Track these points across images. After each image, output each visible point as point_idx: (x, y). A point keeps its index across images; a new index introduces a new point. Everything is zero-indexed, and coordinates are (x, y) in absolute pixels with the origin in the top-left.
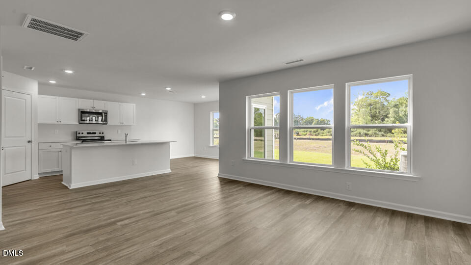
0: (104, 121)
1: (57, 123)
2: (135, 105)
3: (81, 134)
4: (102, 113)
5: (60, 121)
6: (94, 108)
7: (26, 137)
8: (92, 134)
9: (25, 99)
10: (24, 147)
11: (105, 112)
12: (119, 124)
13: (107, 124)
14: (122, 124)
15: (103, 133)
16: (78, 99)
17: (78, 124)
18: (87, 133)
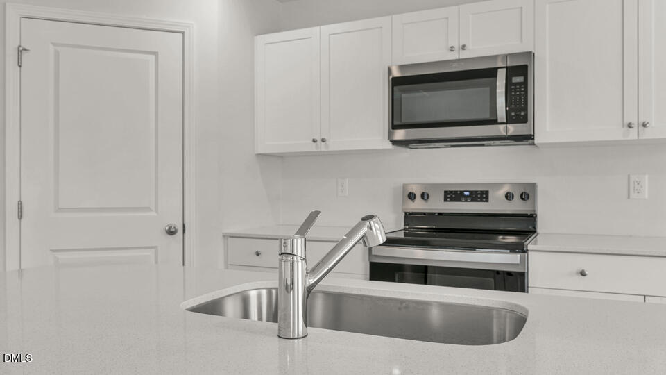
0: (509, 120)
1: (312, 148)
3: (419, 199)
4: (492, 73)
5: (323, 140)
6: (463, 47)
7: (157, 212)
8: (466, 199)
9: (156, 54)
10: (151, 253)
11: (509, 64)
12: (616, 133)
13: (528, 138)
14: (632, 135)
15: (524, 197)
16: (387, 18)
17: (389, 145)
18: (446, 193)
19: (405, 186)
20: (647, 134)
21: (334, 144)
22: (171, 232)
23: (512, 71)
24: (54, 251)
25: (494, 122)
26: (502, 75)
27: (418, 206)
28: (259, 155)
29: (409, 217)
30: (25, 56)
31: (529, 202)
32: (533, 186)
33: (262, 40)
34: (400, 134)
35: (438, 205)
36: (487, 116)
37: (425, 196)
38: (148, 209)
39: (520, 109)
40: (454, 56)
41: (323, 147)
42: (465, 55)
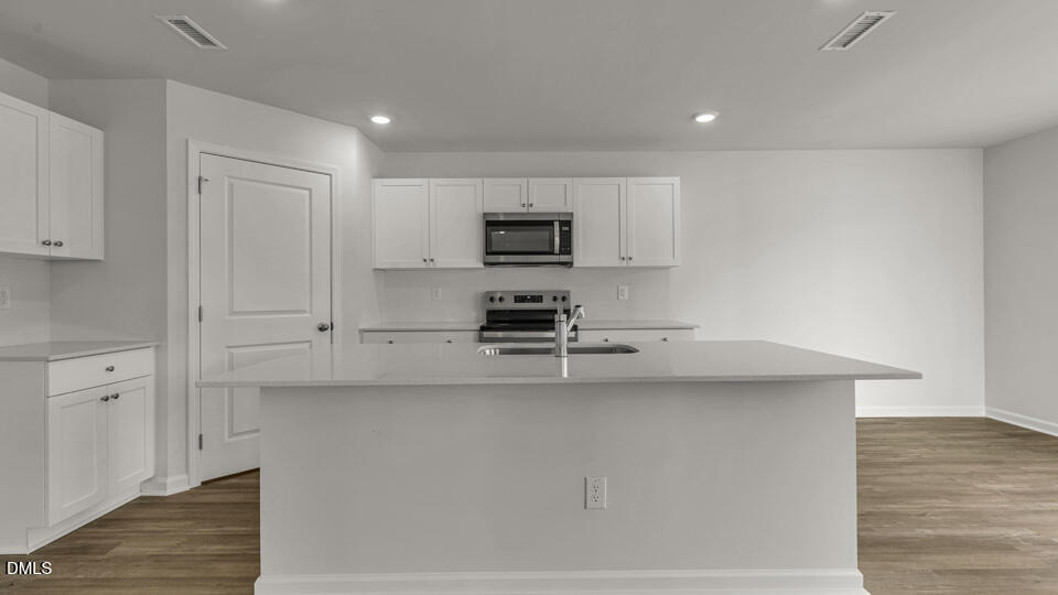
0: (561, 253)
1: (423, 265)
2: (676, 180)
3: (497, 301)
4: (551, 223)
5: (432, 260)
6: (531, 205)
7: (311, 312)
8: (528, 301)
9: (310, 190)
10: (306, 346)
11: (561, 219)
12: (616, 263)
13: (569, 264)
14: (624, 264)
15: (564, 299)
16: (480, 180)
17: (482, 266)
18: (515, 297)
19: (488, 293)
20: (631, 264)
21: (441, 263)
22: (322, 329)
23: (563, 223)
24: (229, 347)
25: (552, 253)
26: (557, 225)
27: (498, 306)
28: (375, 270)
29: (490, 313)
30: (203, 184)
31: (566, 302)
32: (568, 292)
33: (378, 181)
34: (492, 259)
35: (510, 304)
36: (547, 249)
37: (501, 299)
38: (305, 312)
39: (567, 247)
40: (524, 210)
41: (431, 265)
42: (531, 210)
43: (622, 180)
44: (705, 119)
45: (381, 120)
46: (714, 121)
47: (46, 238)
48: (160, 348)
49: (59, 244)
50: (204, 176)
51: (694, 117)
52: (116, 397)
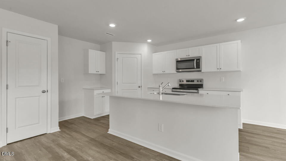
0: (197, 68)
1: (163, 73)
2: (240, 41)
4: (194, 60)
5: (164, 71)
6: (189, 55)
8: (190, 82)
9: (137, 58)
10: (136, 90)
11: (197, 58)
12: (216, 70)
14: (219, 70)
16: (176, 50)
17: (176, 72)
18: (187, 81)
19: (179, 79)
20: (221, 70)
21: (167, 72)
22: (139, 87)
23: (197, 60)
24: (122, 90)
25: (194, 68)
26: (195, 60)
27: (182, 83)
28: (153, 74)
29: (180, 85)
30: (118, 60)
31: (202, 82)
32: (202, 79)
33: (154, 54)
34: (178, 70)
35: (185, 83)
37: (183, 81)
38: (136, 83)
39: (198, 66)
40: (187, 57)
41: (164, 73)
42: (189, 57)
43: (218, 45)
44: (240, 20)
45: (149, 41)
46: (244, 21)
47: (97, 71)
48: (111, 89)
49: (98, 72)
50: (118, 58)
51: (236, 20)
52: (104, 97)
